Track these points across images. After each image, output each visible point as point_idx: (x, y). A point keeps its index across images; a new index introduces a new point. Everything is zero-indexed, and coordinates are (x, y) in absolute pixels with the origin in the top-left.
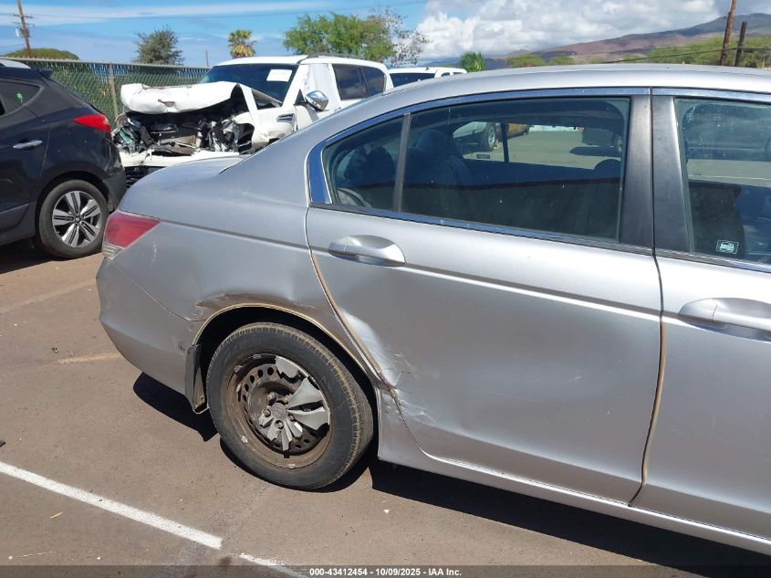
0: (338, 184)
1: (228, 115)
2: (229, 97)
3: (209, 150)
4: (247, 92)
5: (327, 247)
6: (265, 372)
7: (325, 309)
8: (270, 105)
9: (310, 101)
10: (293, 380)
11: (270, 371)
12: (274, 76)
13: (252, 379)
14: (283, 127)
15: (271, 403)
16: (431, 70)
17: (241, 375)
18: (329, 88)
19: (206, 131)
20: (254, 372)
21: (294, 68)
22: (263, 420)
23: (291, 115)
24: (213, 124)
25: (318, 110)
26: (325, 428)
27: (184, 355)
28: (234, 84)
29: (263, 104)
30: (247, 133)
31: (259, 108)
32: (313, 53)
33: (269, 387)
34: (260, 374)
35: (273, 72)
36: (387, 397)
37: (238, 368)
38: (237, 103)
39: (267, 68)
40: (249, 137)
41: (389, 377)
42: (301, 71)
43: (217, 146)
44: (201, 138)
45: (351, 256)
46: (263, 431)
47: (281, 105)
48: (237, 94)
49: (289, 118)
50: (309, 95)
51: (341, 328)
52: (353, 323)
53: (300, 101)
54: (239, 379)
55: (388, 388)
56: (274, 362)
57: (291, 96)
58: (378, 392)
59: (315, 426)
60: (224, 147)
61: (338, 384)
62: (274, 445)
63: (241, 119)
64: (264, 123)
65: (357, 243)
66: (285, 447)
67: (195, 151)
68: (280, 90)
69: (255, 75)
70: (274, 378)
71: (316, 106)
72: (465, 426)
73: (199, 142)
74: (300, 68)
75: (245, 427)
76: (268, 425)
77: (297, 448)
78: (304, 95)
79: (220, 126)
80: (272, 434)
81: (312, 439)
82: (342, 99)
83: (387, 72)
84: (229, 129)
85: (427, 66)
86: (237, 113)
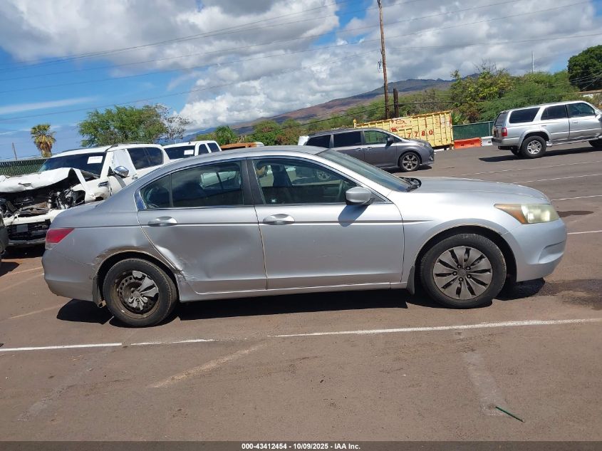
0: (147, 203)
1: (68, 187)
2: (67, 176)
3: (58, 209)
4: (78, 172)
5: (147, 223)
6: (129, 280)
7: (150, 247)
8: (92, 178)
9: (117, 172)
10: (141, 279)
11: (131, 279)
12: (91, 160)
13: (123, 284)
14: (103, 189)
15: (133, 292)
16: (192, 144)
17: (118, 284)
18: (127, 163)
19: (54, 198)
20: (124, 281)
21: (104, 155)
22: (130, 300)
23: (107, 182)
24: (58, 193)
25: (123, 177)
26: (157, 295)
27: (92, 281)
28: (69, 169)
29: (89, 178)
30: (81, 196)
31: (87, 180)
32: (115, 144)
33: (131, 285)
34: (126, 281)
35: (90, 158)
36: (180, 276)
37: (116, 281)
38: (72, 179)
39: (87, 156)
40: (83, 198)
41: (179, 267)
42: (109, 156)
43: (62, 206)
44: (50, 203)
45: (157, 225)
46: (131, 305)
47: (99, 177)
48: (72, 174)
49: (106, 184)
50: (116, 169)
51: (158, 253)
52: (162, 250)
53: (111, 173)
54: (117, 287)
55: (179, 271)
56: (132, 274)
57: (105, 171)
58: (176, 275)
59: (152, 296)
60: (67, 206)
61: (159, 275)
62: (136, 311)
63: (76, 188)
64: (90, 189)
65: (158, 220)
66: (141, 309)
67: (48, 211)
68: (97, 169)
69: (80, 161)
70: (133, 280)
71: (121, 175)
72: (209, 277)
73: (49, 205)
74: (108, 154)
75: (122, 307)
76: (133, 302)
77: (147, 308)
78: (113, 169)
79: (63, 194)
80: (135, 305)
81: (152, 302)
82: (136, 169)
83: (162, 148)
84: (69, 195)
85: (189, 141)
86: (74, 185)
